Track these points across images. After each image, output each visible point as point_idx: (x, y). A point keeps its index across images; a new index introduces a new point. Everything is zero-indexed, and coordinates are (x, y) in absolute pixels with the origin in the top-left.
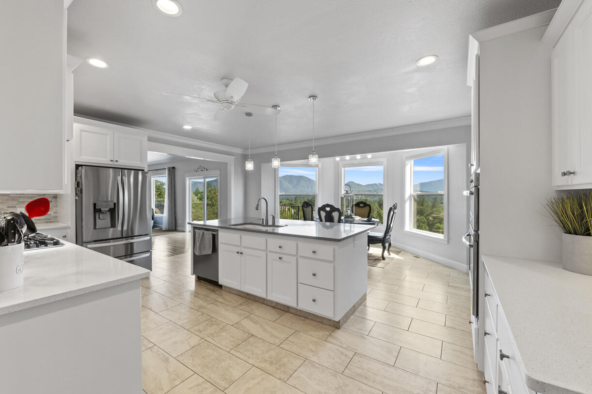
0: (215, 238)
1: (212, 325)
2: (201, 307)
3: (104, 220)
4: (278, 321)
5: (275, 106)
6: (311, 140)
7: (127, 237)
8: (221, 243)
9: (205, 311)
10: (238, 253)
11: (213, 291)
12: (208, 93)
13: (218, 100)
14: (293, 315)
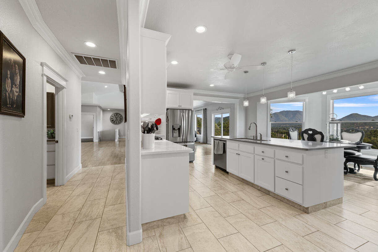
0: (224, 145)
1: (221, 189)
2: (216, 180)
3: (176, 134)
4: (260, 197)
5: (264, 64)
6: (290, 83)
7: (185, 142)
8: (228, 148)
9: (218, 183)
10: (237, 154)
11: (224, 175)
12: (221, 64)
13: (226, 68)
14: (271, 197)
